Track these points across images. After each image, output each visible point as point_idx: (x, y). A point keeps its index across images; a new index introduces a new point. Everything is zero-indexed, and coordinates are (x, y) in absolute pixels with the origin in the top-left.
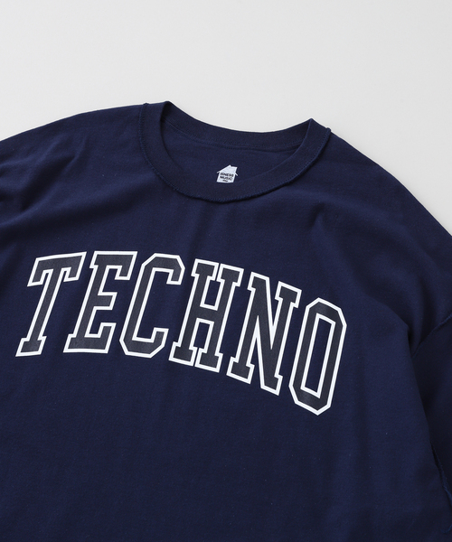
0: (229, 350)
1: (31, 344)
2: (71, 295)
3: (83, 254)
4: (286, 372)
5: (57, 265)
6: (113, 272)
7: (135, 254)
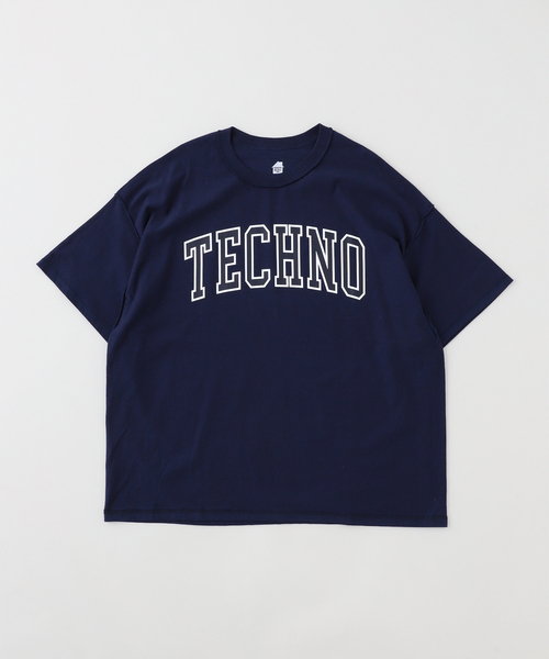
0: (305, 274)
1: (198, 293)
2: (211, 260)
3: (210, 235)
4: (338, 280)
5: (197, 244)
6: (230, 242)
7: (239, 228)
